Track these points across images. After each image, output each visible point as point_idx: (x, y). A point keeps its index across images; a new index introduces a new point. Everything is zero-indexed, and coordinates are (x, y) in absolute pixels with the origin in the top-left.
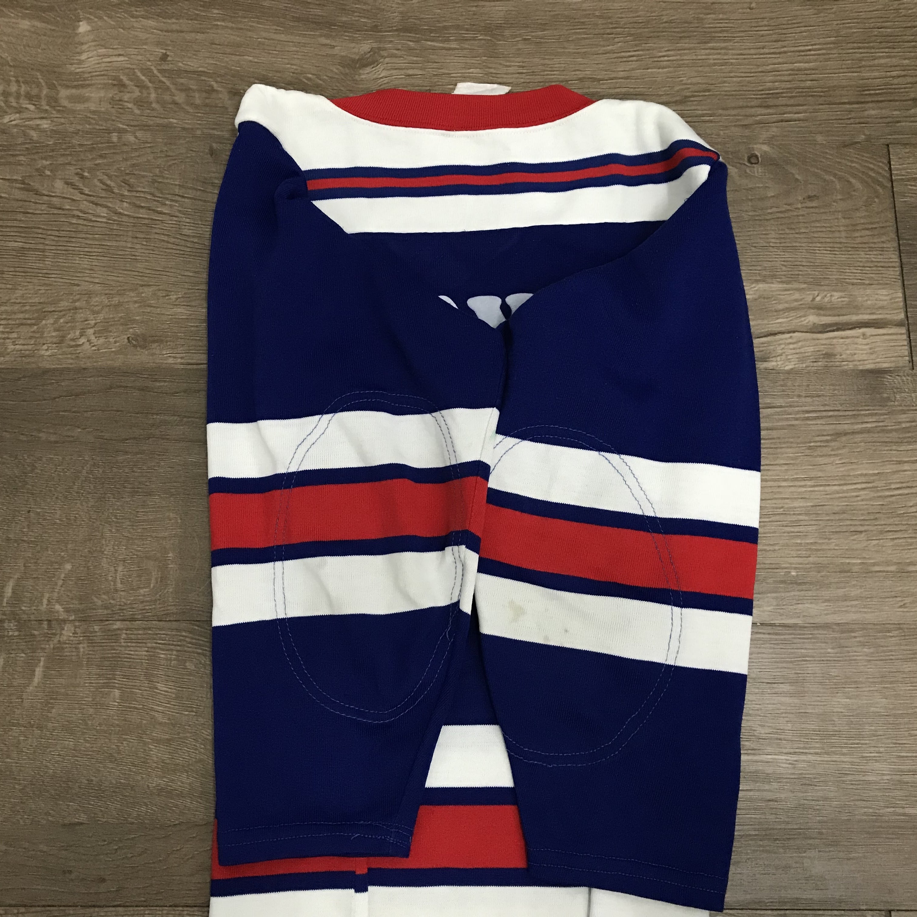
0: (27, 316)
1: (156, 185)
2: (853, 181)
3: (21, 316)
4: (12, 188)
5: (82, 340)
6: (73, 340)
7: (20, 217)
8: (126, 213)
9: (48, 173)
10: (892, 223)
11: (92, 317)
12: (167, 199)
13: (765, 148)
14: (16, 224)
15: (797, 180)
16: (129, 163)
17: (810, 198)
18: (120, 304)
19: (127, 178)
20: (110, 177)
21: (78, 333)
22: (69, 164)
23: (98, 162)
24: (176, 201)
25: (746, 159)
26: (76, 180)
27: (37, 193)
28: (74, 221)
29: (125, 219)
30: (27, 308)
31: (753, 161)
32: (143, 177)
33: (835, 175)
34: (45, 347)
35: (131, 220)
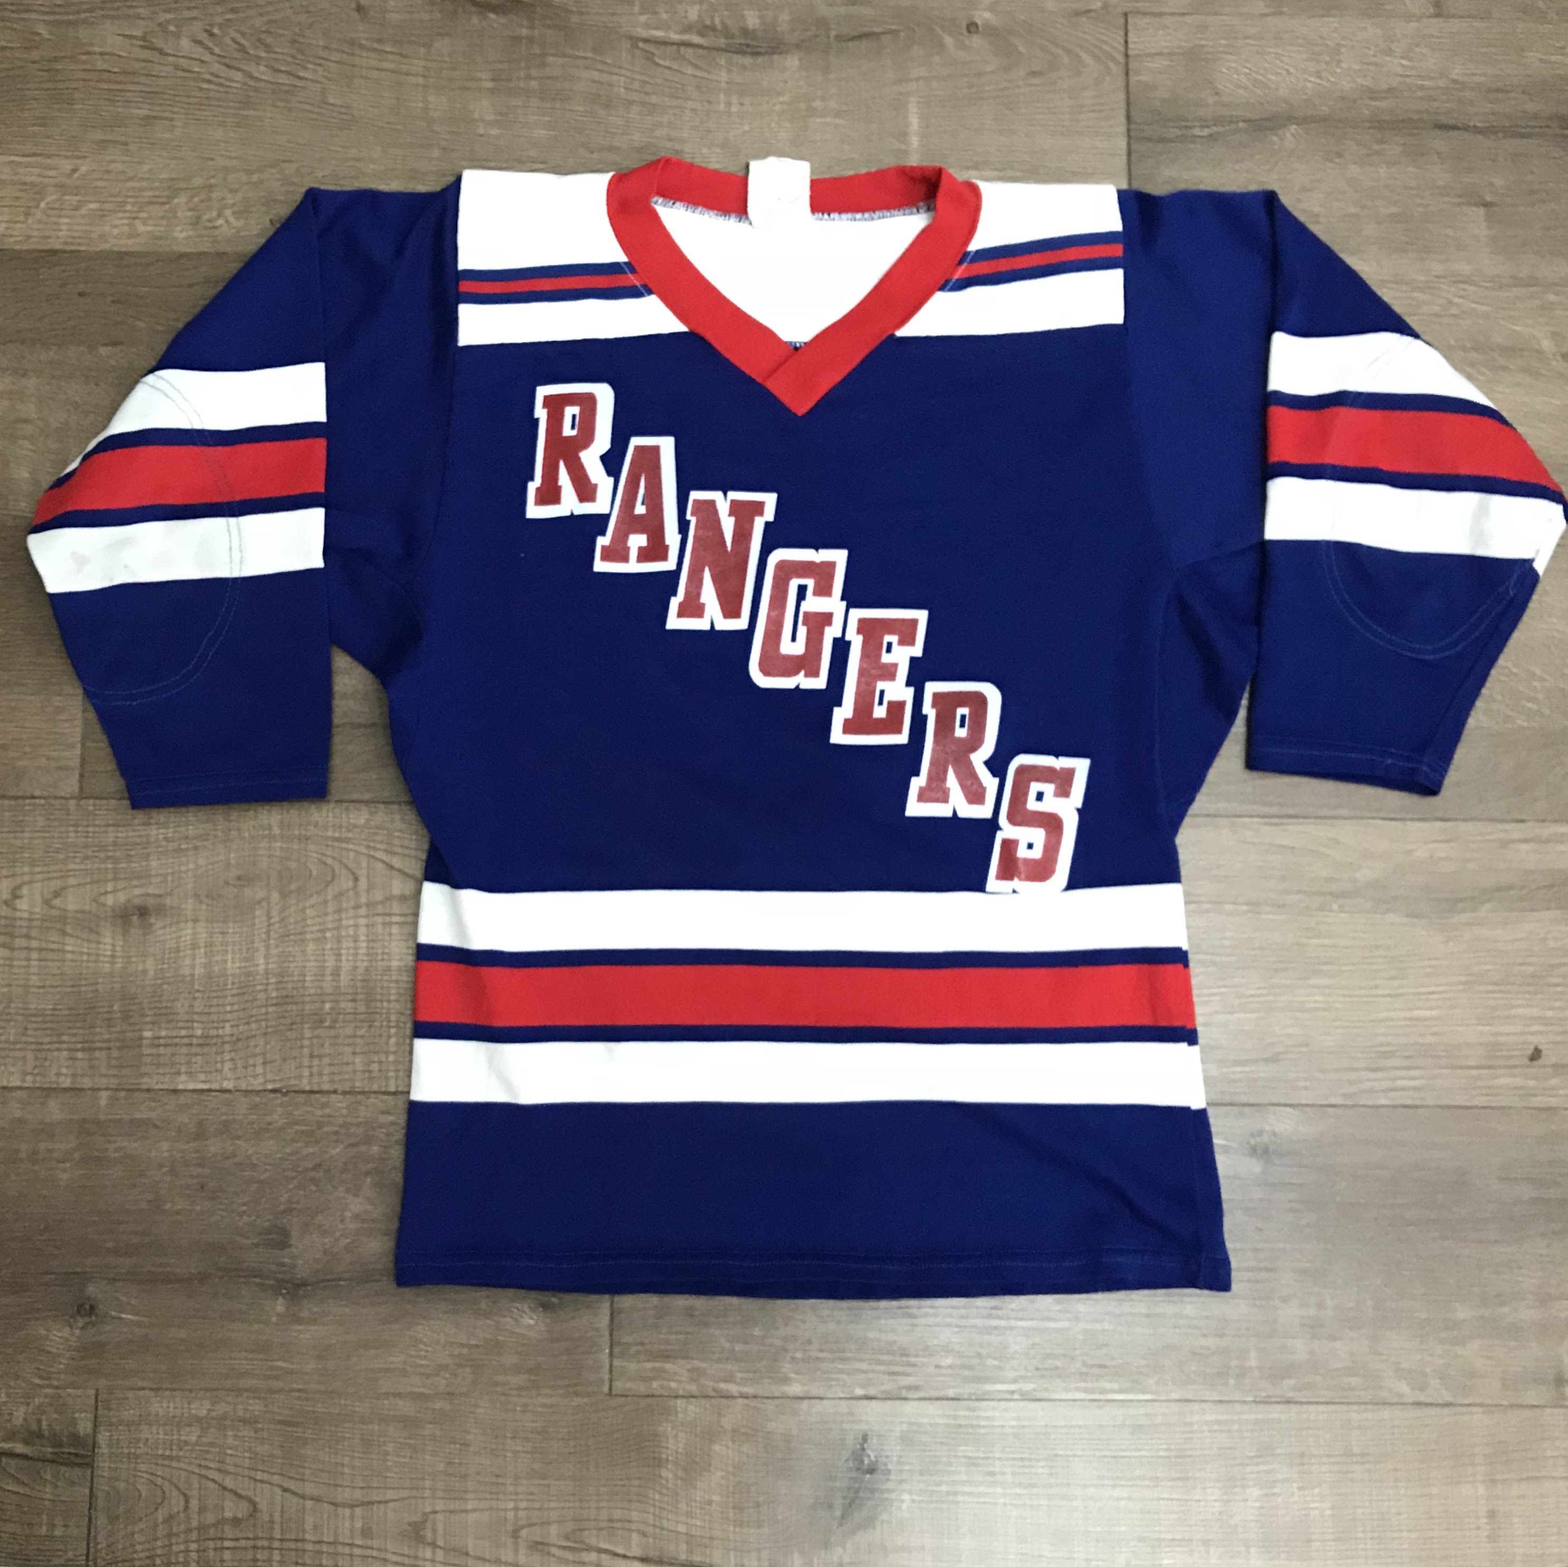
0: (157, 193)
1: (297, 45)
2: (1084, 56)
3: (151, 193)
4: (132, 45)
5: (220, 222)
6: (209, 221)
7: (142, 79)
8: (263, 77)
9: (172, 28)
10: (1123, 105)
11: (229, 195)
12: (310, 62)
13: (987, 15)
14: (138, 88)
15: (1020, 53)
16: (265, 19)
17: (1034, 74)
18: (261, 182)
19: (263, 36)
20: (243, 35)
21: (214, 214)
22: (195, 19)
23: (229, 16)
24: (320, 65)
25: (964, 27)
26: (203, 37)
27: (161, 52)
28: (205, 86)
29: (262, 84)
30: (157, 184)
31: (973, 29)
32: (282, 35)
33: (1064, 48)
34: (179, 228)
35: (270, 86)
